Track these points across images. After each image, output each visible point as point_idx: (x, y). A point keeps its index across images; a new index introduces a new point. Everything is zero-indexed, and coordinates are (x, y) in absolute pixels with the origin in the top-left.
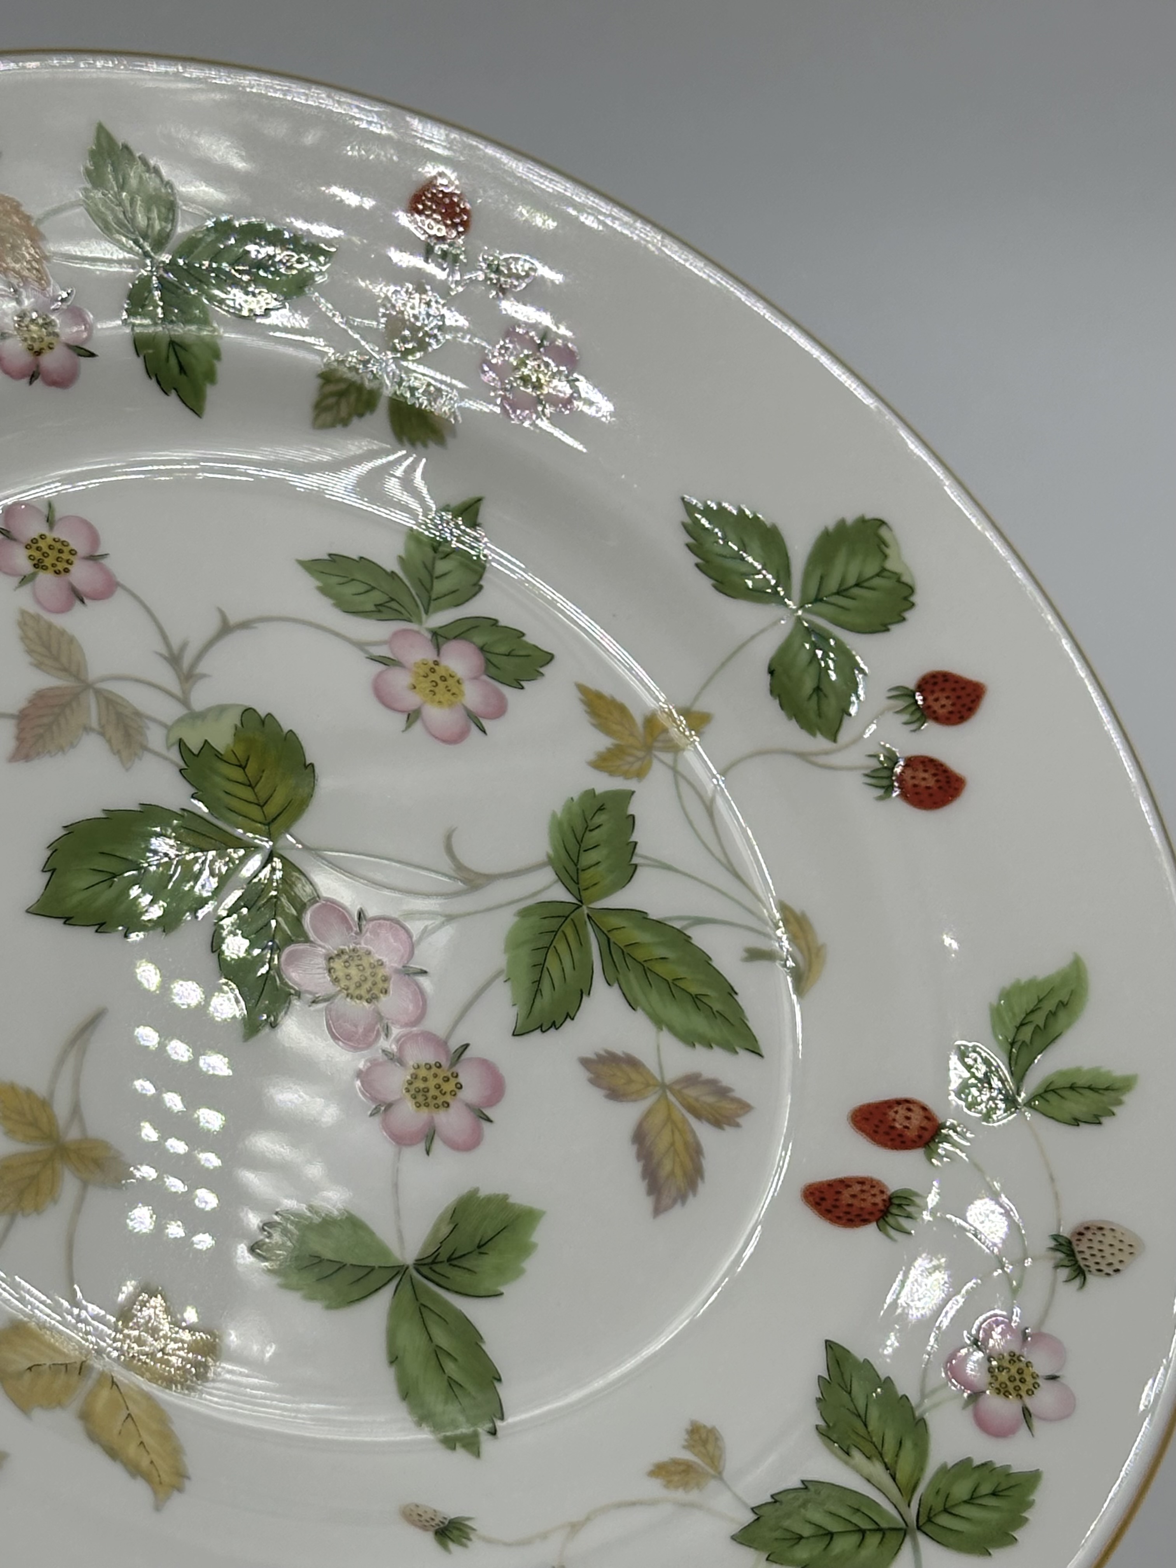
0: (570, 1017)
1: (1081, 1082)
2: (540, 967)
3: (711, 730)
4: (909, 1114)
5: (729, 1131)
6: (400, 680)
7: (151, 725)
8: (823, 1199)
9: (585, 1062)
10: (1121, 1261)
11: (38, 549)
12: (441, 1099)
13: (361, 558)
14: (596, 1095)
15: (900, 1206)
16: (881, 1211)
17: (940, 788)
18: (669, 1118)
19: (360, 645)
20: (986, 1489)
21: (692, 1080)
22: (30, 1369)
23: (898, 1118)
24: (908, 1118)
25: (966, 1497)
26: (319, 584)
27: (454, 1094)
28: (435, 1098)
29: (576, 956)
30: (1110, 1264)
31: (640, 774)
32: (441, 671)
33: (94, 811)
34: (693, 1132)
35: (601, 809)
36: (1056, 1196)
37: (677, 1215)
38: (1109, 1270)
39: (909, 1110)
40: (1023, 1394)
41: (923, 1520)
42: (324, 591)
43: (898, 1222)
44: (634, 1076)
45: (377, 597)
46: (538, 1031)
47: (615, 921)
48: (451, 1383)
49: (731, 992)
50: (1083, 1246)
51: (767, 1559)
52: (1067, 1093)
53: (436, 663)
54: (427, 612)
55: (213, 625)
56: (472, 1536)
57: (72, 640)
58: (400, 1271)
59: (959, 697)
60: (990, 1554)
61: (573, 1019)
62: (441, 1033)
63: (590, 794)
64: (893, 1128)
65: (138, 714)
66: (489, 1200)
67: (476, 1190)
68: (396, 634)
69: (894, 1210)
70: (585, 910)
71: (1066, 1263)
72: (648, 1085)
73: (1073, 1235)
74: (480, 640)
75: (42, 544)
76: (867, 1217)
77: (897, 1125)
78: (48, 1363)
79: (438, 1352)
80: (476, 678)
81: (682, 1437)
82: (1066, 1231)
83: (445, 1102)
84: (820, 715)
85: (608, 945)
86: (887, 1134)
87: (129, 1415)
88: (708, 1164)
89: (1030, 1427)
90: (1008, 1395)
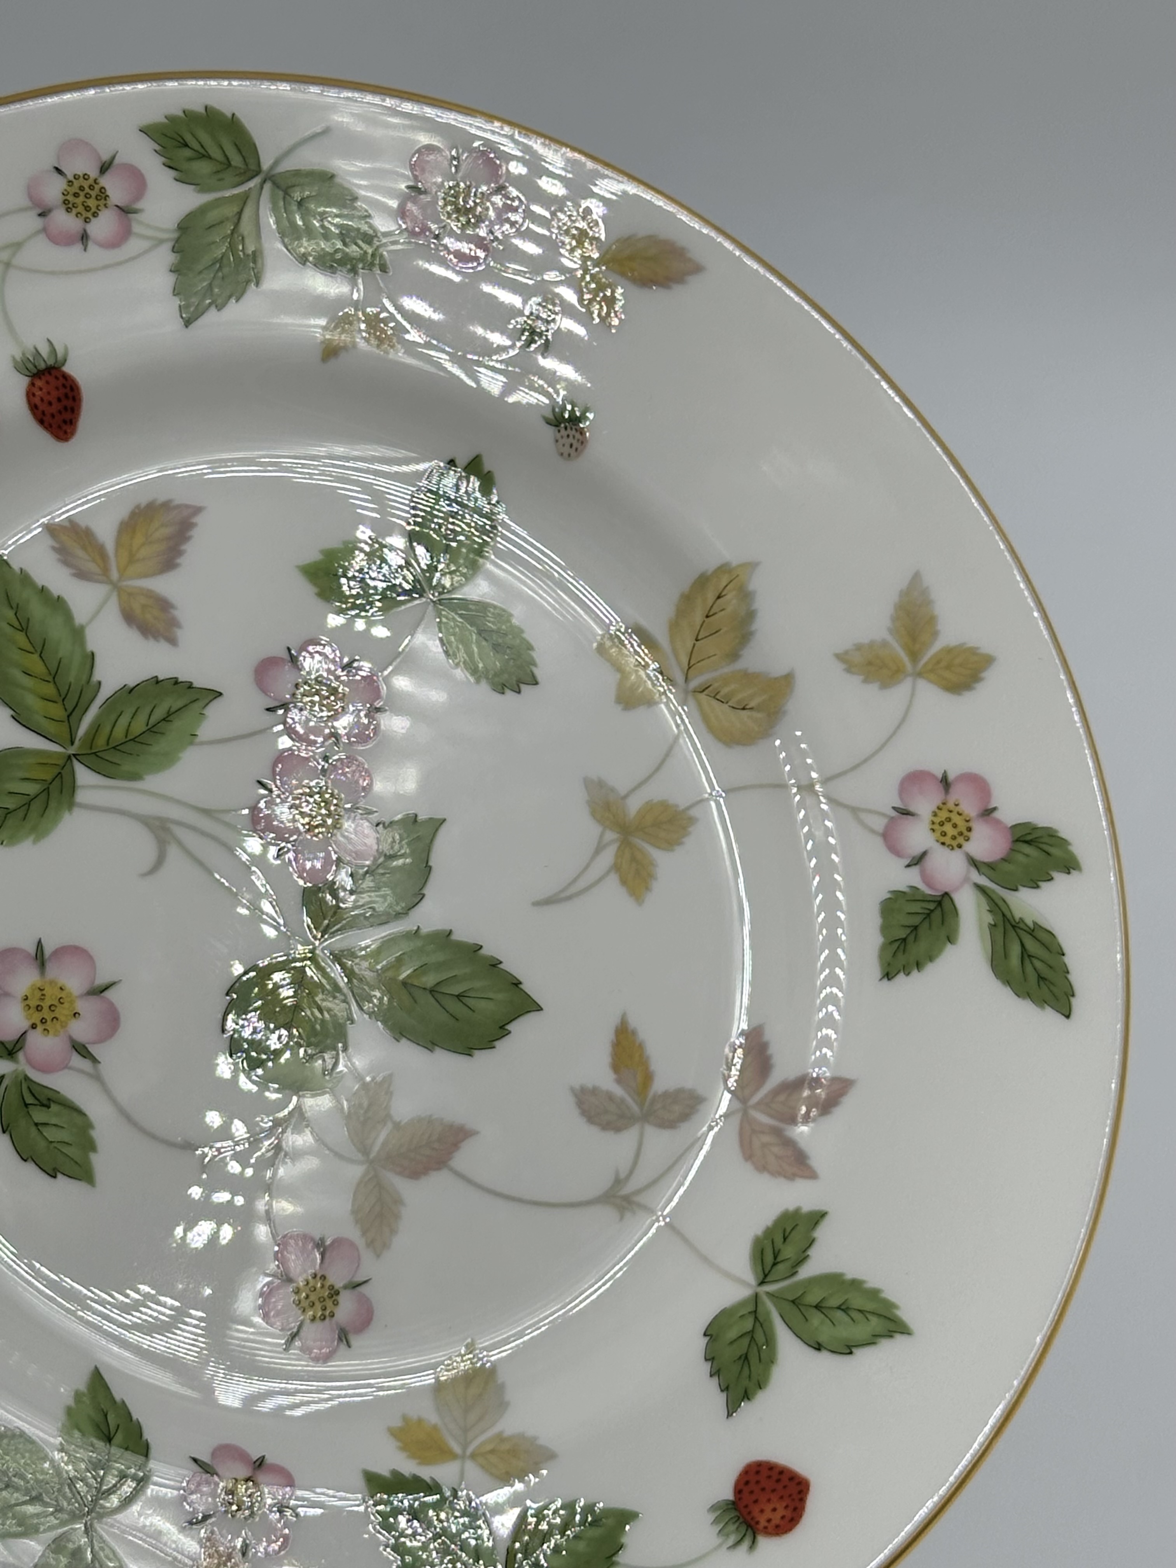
0: (155, 681)
2: (153, 730)
5: (84, 524)
8: (64, 422)
9: (172, 641)
11: (324, 1309)
14: (183, 613)
15: (34, 366)
16: (50, 374)
18: (130, 562)
19: (97, 1078)
20: (187, 153)
21: (82, 575)
26: (91, 1155)
29: (112, 719)
32: (36, 1017)
33: (440, 1055)
34: (116, 541)
37: (182, 498)
40: (91, 181)
41: (250, 174)
42: (91, 1147)
43: (50, 356)
44: (135, 606)
45: (40, 1115)
46: (195, 685)
47: (48, 726)
53: (34, 1027)
57: (356, 1212)
61: (155, 678)
68: (51, 1071)
69: (41, 366)
70: (72, 751)
72: (129, 595)
75: (318, 1312)
76: (60, 379)
85: (74, 712)
89: (113, 158)
90: (102, 190)
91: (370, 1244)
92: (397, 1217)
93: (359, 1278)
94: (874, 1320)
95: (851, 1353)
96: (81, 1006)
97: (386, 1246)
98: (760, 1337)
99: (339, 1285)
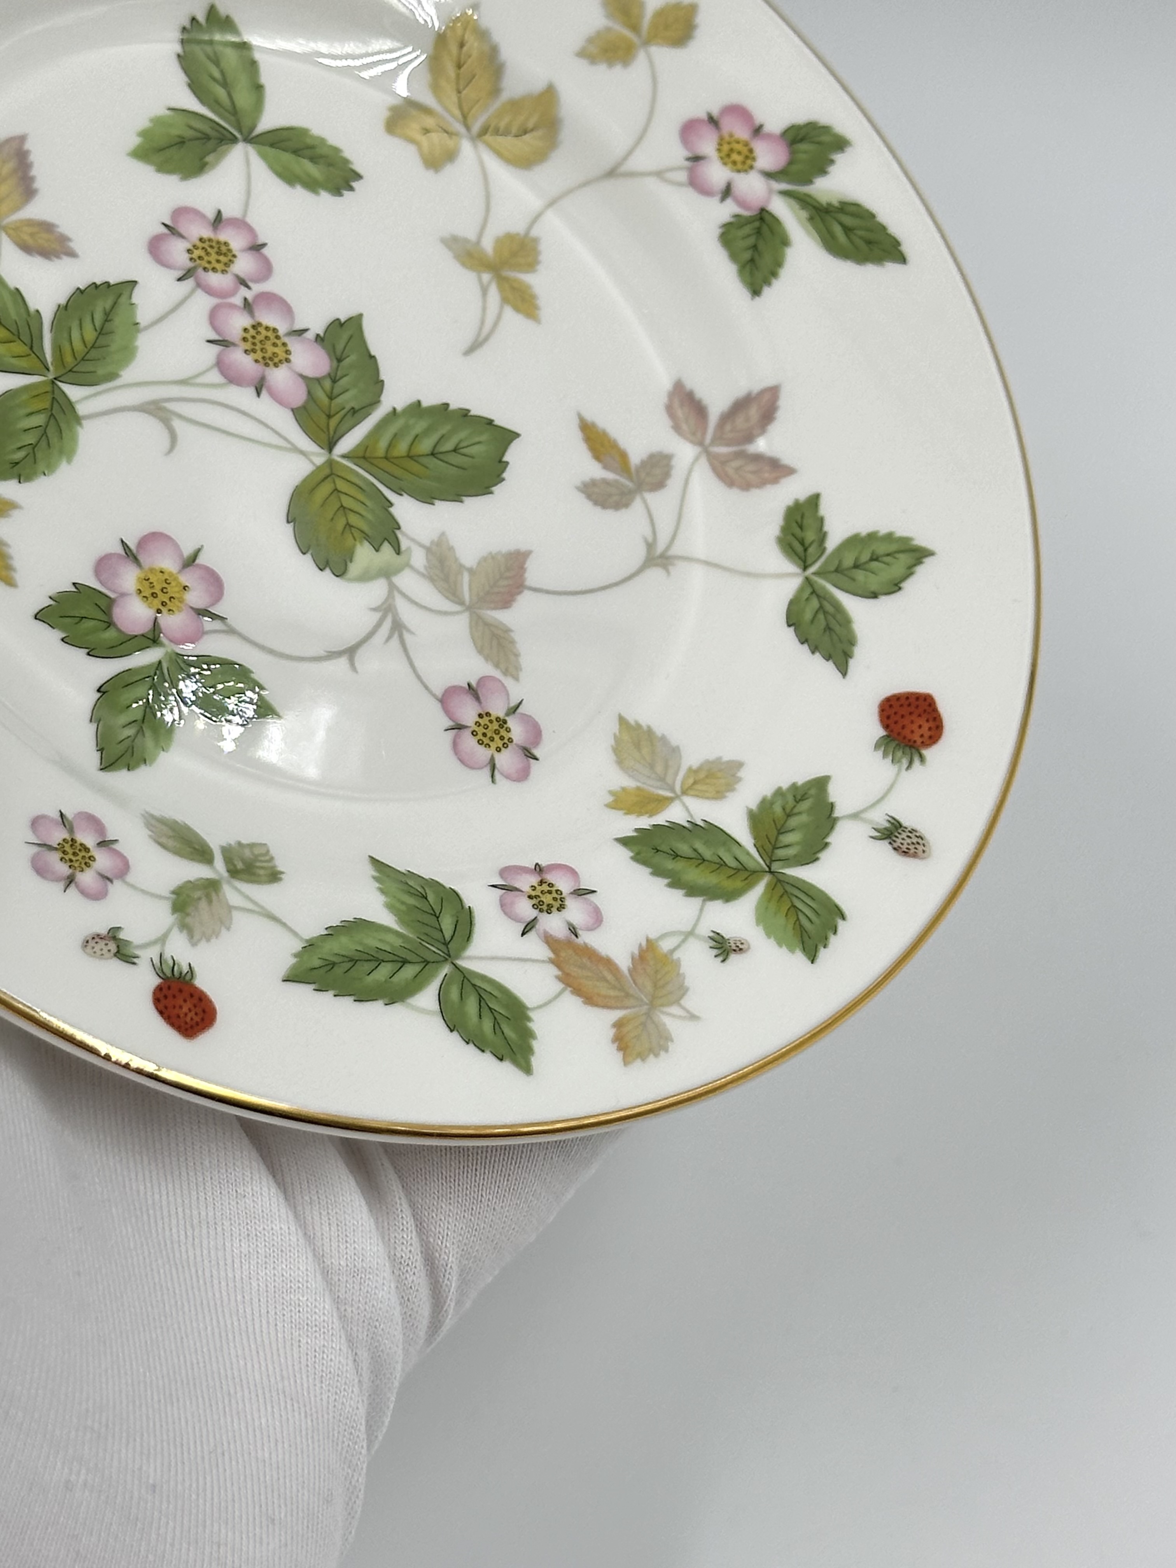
0: (81, 291)
2: (102, 332)
6: (196, 597)
7: (422, 570)
9: (72, 254)
11: (502, 738)
12: (208, 245)
14: (65, 229)
19: (231, 631)
27: (195, 247)
28: (211, 247)
29: (67, 337)
32: (157, 603)
33: (471, 503)
35: (16, 464)
42: (258, 686)
44: (26, 238)
47: (22, 363)
53: (160, 610)
54: (160, 663)
55: (362, 656)
57: (479, 653)
58: (250, 139)
61: (80, 287)
62: (200, 294)
63: (22, 480)
65: (431, 579)
66: (173, 171)
67: (183, 179)
68: (195, 640)
70: (50, 375)
72: (14, 230)
75: (499, 741)
80: (123, 595)
83: (204, 242)
85: (33, 344)
91: (506, 673)
92: (513, 642)
93: (513, 704)
94: (901, 556)
95: (900, 589)
96: (185, 579)
97: (518, 668)
98: (829, 608)
99: (501, 715)
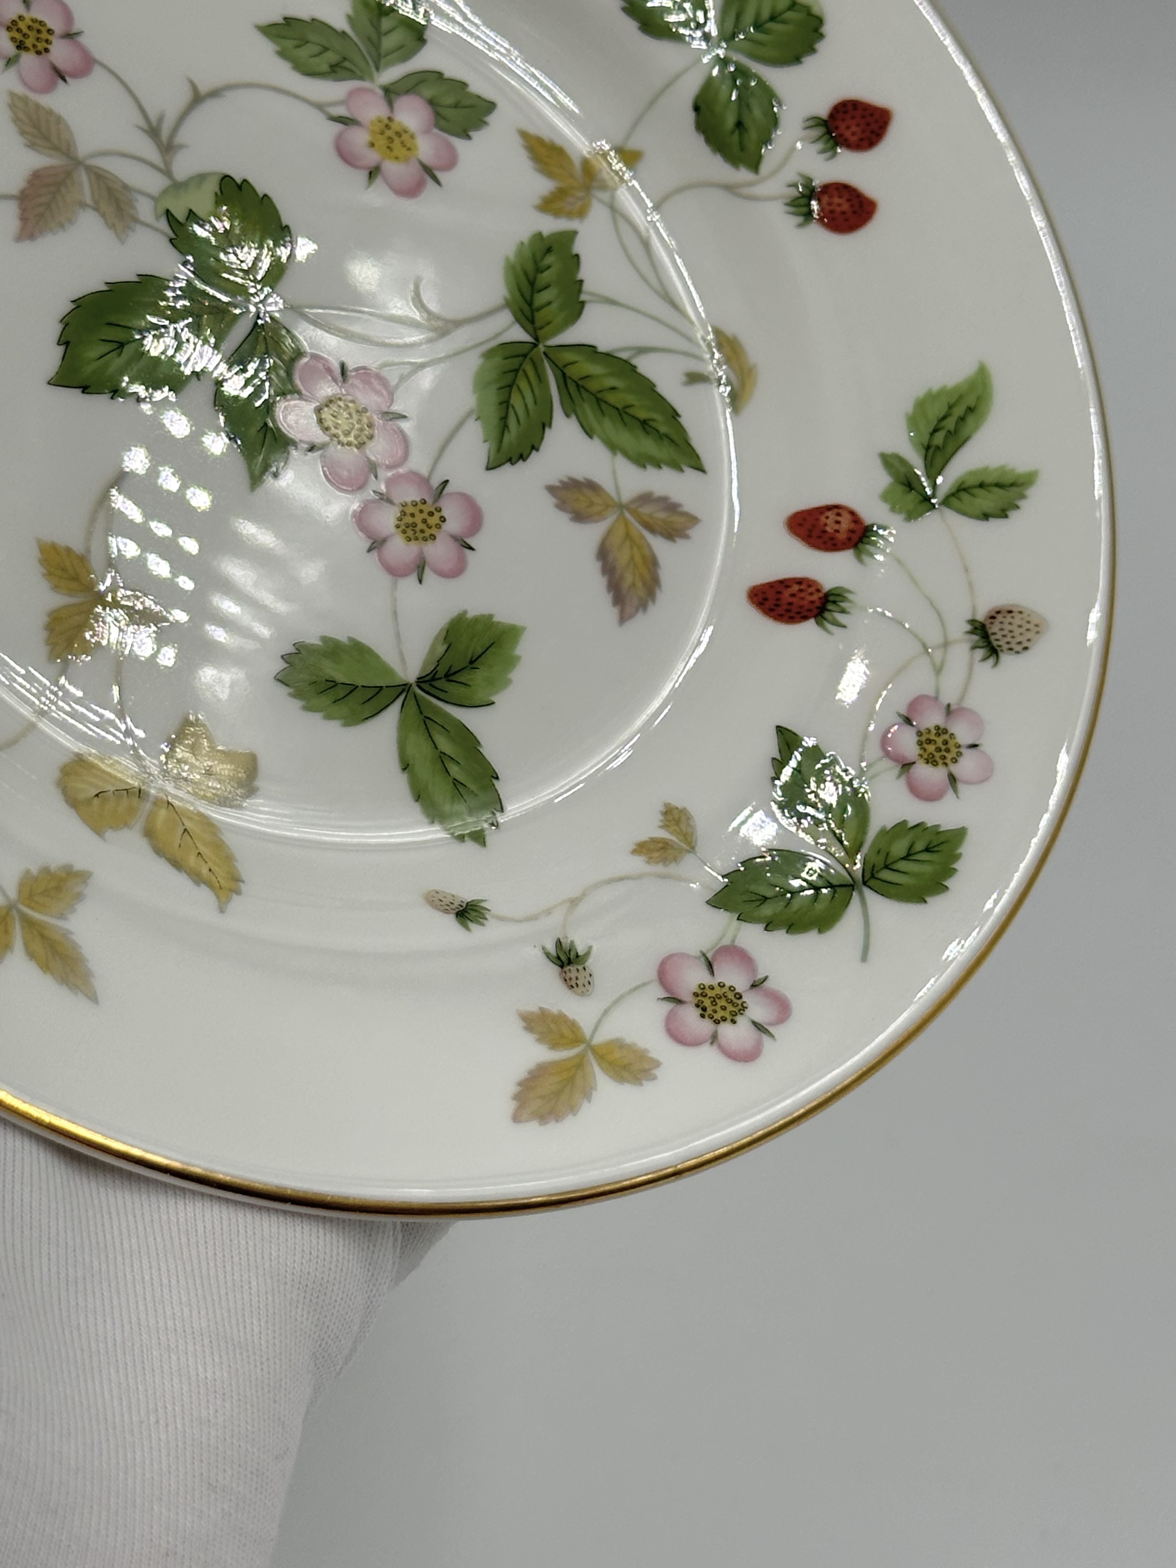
0: (535, 448)
1: (990, 479)
2: (505, 404)
3: (642, 166)
4: (839, 518)
5: (681, 542)
6: (359, 138)
7: (140, 198)
8: (766, 599)
9: (551, 489)
10: (1029, 640)
11: (19, 30)
12: (428, 532)
13: (313, 20)
14: (562, 520)
15: (834, 602)
16: (818, 608)
17: (854, 212)
18: (628, 535)
19: (319, 107)
20: (920, 846)
21: (646, 498)
22: (97, 795)
23: (829, 522)
24: (838, 522)
25: (903, 853)
26: (278, 48)
27: (438, 526)
28: (422, 531)
29: (537, 392)
30: (1020, 643)
31: (582, 214)
32: (395, 127)
33: (95, 284)
34: (649, 546)
35: (549, 250)
36: (971, 585)
37: (640, 623)
38: (1018, 648)
39: (839, 515)
40: (948, 761)
41: (868, 876)
42: (282, 54)
43: (834, 619)
44: (596, 500)
45: (331, 57)
46: (508, 464)
47: (569, 356)
48: (456, 783)
49: (675, 415)
50: (994, 628)
51: (738, 919)
52: (977, 491)
53: (390, 119)
54: (378, 69)
55: (184, 96)
56: (487, 916)
57: (59, 119)
58: (405, 688)
59: (868, 124)
60: (925, 902)
61: (537, 450)
62: (424, 472)
63: (539, 236)
64: (825, 532)
65: (126, 187)
66: (476, 620)
67: (465, 612)
68: (351, 94)
69: (830, 607)
70: (541, 348)
71: (981, 644)
72: (608, 506)
73: (986, 620)
74: (429, 92)
75: (22, 25)
76: (806, 614)
77: (828, 529)
78: (112, 789)
79: (442, 758)
80: (427, 132)
81: (657, 818)
82: (980, 617)
83: (431, 535)
84: (742, 148)
85: (564, 379)
86: (820, 537)
87: (185, 830)
88: (665, 574)
89: (955, 791)
90: (935, 764)
91: (25, 100)
92: (22, 133)
93: (13, 69)
96: (375, 155)
97: (12, 107)
99: (23, 55)
